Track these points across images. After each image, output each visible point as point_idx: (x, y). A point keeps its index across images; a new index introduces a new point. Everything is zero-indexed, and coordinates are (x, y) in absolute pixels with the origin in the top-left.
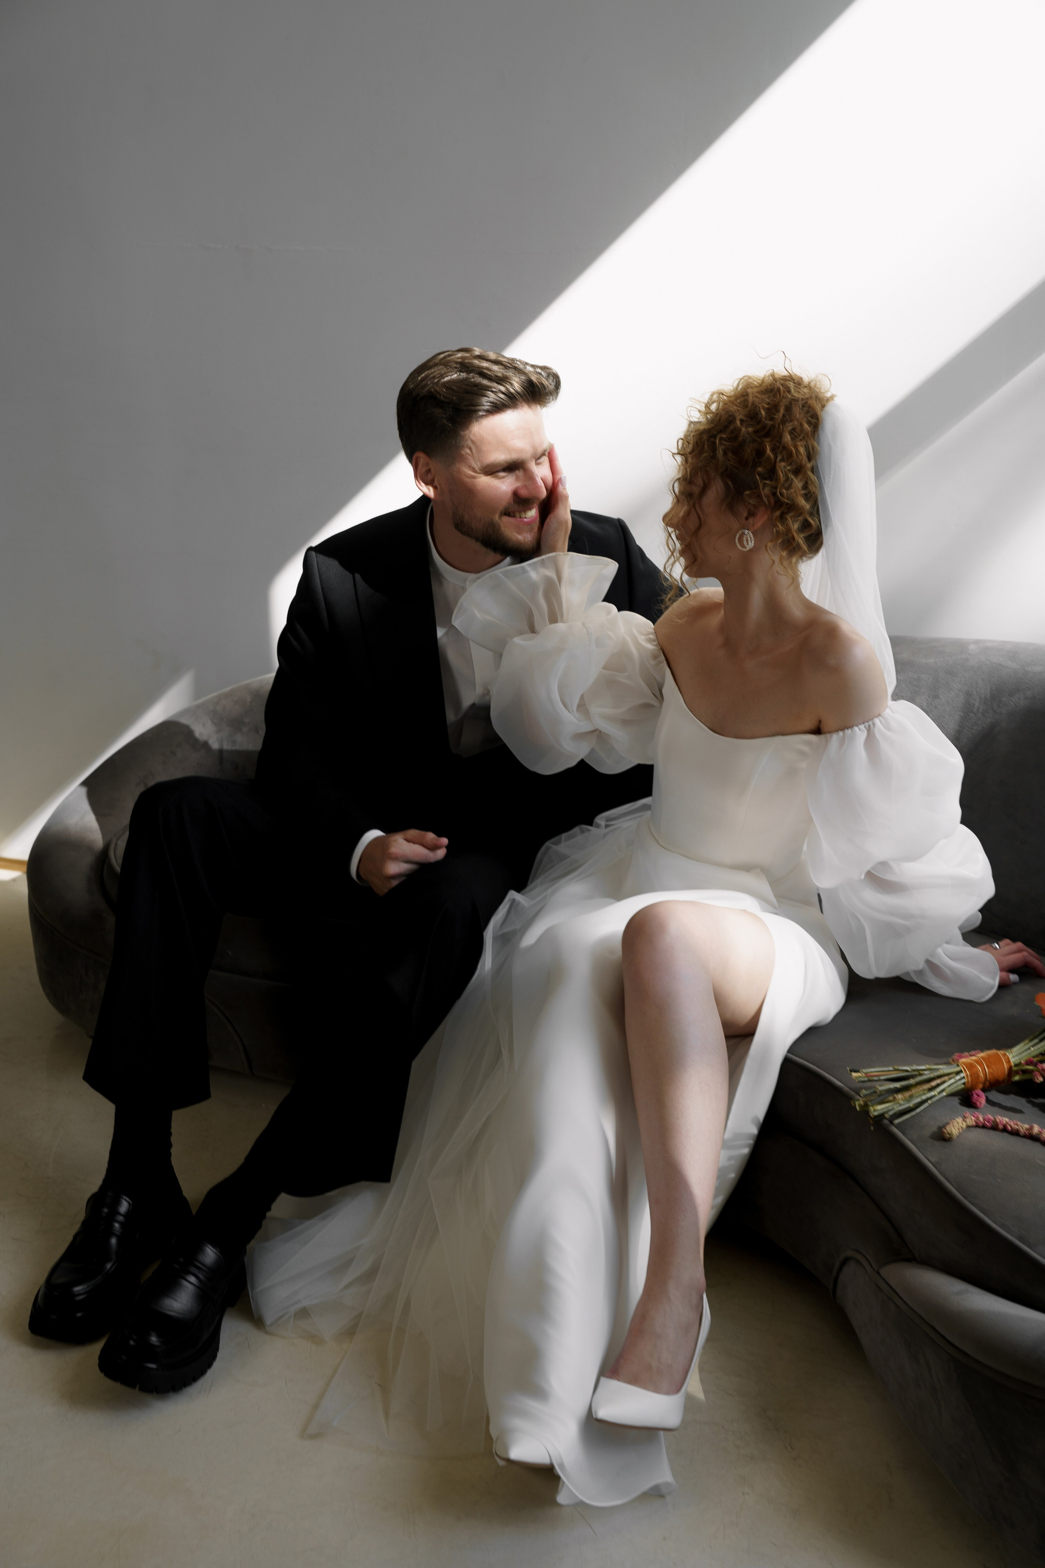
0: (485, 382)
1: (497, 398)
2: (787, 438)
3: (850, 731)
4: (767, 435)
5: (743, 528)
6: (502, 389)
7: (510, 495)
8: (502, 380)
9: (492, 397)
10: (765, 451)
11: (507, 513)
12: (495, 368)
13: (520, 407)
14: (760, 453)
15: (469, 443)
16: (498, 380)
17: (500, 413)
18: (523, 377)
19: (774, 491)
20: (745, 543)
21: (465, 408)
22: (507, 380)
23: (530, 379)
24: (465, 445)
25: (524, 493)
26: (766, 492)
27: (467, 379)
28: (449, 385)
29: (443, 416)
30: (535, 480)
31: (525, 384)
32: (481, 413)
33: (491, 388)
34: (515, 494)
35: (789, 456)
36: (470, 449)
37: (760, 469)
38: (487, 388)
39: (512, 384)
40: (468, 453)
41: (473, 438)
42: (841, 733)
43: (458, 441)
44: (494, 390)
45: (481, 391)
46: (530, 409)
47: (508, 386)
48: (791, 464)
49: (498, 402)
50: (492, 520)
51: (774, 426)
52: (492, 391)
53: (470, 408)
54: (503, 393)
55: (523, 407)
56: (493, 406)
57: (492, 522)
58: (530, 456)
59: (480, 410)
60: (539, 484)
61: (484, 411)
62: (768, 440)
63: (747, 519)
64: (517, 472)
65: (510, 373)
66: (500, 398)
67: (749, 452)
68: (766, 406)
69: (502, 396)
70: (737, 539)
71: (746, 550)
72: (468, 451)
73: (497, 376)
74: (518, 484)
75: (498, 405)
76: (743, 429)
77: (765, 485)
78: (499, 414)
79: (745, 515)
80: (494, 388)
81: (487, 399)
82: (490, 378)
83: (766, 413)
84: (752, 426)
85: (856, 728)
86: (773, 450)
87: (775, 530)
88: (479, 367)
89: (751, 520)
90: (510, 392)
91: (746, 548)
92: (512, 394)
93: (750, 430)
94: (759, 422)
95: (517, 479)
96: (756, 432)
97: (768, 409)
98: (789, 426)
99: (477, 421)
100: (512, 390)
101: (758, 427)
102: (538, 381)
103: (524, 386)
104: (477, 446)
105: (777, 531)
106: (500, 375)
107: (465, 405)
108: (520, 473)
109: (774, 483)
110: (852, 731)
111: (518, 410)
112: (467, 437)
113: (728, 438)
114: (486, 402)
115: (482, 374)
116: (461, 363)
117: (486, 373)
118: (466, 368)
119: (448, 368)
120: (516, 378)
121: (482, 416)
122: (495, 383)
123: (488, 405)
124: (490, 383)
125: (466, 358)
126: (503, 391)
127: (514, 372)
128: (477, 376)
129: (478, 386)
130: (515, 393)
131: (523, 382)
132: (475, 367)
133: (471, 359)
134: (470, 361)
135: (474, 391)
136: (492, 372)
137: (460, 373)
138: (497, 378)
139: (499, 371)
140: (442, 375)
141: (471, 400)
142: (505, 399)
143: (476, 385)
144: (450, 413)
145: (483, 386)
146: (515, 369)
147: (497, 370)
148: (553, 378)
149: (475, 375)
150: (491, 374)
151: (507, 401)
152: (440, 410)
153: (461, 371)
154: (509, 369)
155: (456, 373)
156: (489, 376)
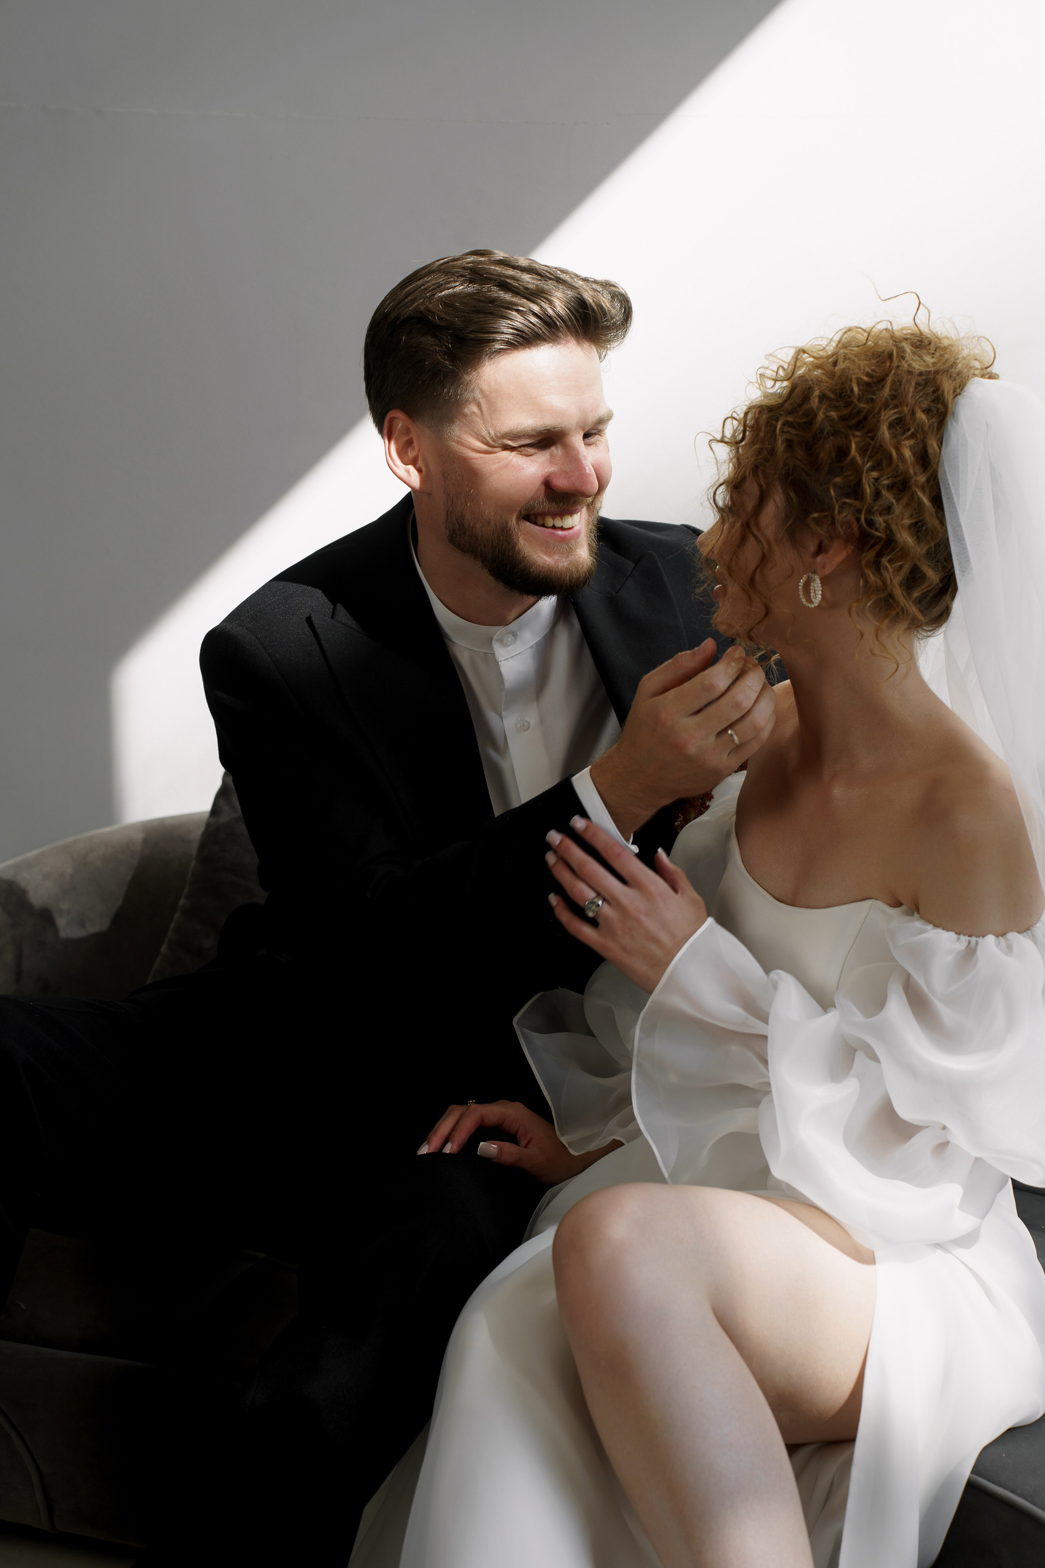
0: (508, 297)
1: (526, 323)
4: (858, 426)
5: (807, 569)
6: (536, 308)
7: (539, 482)
8: (535, 295)
9: (518, 321)
10: (848, 449)
11: (530, 515)
12: (526, 277)
13: (564, 342)
14: (842, 452)
15: (478, 395)
17: (529, 348)
18: (570, 293)
19: (858, 515)
21: (472, 336)
22: (545, 295)
23: (581, 296)
24: (471, 399)
25: (561, 483)
26: (843, 516)
27: (479, 292)
28: (448, 302)
29: (437, 349)
30: (581, 463)
31: (572, 304)
32: (498, 346)
33: (517, 305)
34: (547, 484)
35: (885, 463)
36: (479, 406)
37: (838, 480)
38: (510, 306)
39: (551, 303)
40: (474, 413)
41: (485, 387)
43: (459, 392)
44: (521, 308)
45: (500, 310)
46: (579, 348)
47: (544, 306)
48: (887, 476)
49: (526, 329)
50: (507, 523)
51: (869, 412)
52: (518, 311)
53: (481, 335)
54: (535, 315)
55: (567, 342)
56: (517, 335)
57: (506, 527)
58: (575, 425)
59: (494, 340)
60: (588, 471)
61: (503, 341)
62: (858, 433)
63: (813, 555)
64: (553, 448)
65: (549, 285)
66: (531, 323)
67: (826, 450)
68: (865, 378)
69: (533, 319)
70: (799, 587)
71: (813, 606)
72: (474, 409)
73: (527, 289)
74: (552, 469)
75: (527, 334)
76: (821, 415)
77: (843, 506)
78: (527, 349)
79: (813, 549)
80: (521, 306)
81: (509, 322)
82: (516, 292)
83: (859, 389)
84: (836, 408)
86: (860, 450)
87: (862, 580)
88: (500, 275)
89: (819, 559)
90: (547, 315)
92: (550, 317)
93: (833, 414)
94: (848, 404)
95: (552, 461)
97: (868, 384)
98: (892, 416)
99: (490, 358)
100: (551, 312)
101: (846, 412)
102: (593, 301)
103: (570, 307)
104: (491, 401)
105: (866, 584)
106: (531, 286)
107: (472, 331)
108: (557, 451)
109: (857, 504)
111: (559, 346)
112: (474, 385)
113: (799, 424)
114: (506, 329)
115: (504, 286)
116: (471, 269)
117: (510, 284)
118: (478, 276)
119: (449, 276)
120: (559, 294)
121: (499, 351)
122: (522, 300)
123: (510, 334)
124: (515, 300)
125: (481, 262)
126: (535, 311)
127: (556, 284)
128: (495, 288)
129: (496, 303)
130: (555, 318)
131: (569, 302)
132: (493, 274)
133: (486, 264)
134: (486, 267)
135: (489, 311)
136: (521, 283)
137: (470, 284)
138: (527, 292)
139: (533, 281)
140: (440, 287)
141: (484, 323)
142: (538, 325)
143: (493, 301)
144: (449, 344)
145: (503, 302)
146: (559, 280)
147: (529, 280)
148: (621, 302)
149: (492, 287)
150: (517, 286)
151: (540, 329)
152: (433, 339)
153: (471, 281)
154: (548, 280)
155: (462, 284)
156: (514, 289)
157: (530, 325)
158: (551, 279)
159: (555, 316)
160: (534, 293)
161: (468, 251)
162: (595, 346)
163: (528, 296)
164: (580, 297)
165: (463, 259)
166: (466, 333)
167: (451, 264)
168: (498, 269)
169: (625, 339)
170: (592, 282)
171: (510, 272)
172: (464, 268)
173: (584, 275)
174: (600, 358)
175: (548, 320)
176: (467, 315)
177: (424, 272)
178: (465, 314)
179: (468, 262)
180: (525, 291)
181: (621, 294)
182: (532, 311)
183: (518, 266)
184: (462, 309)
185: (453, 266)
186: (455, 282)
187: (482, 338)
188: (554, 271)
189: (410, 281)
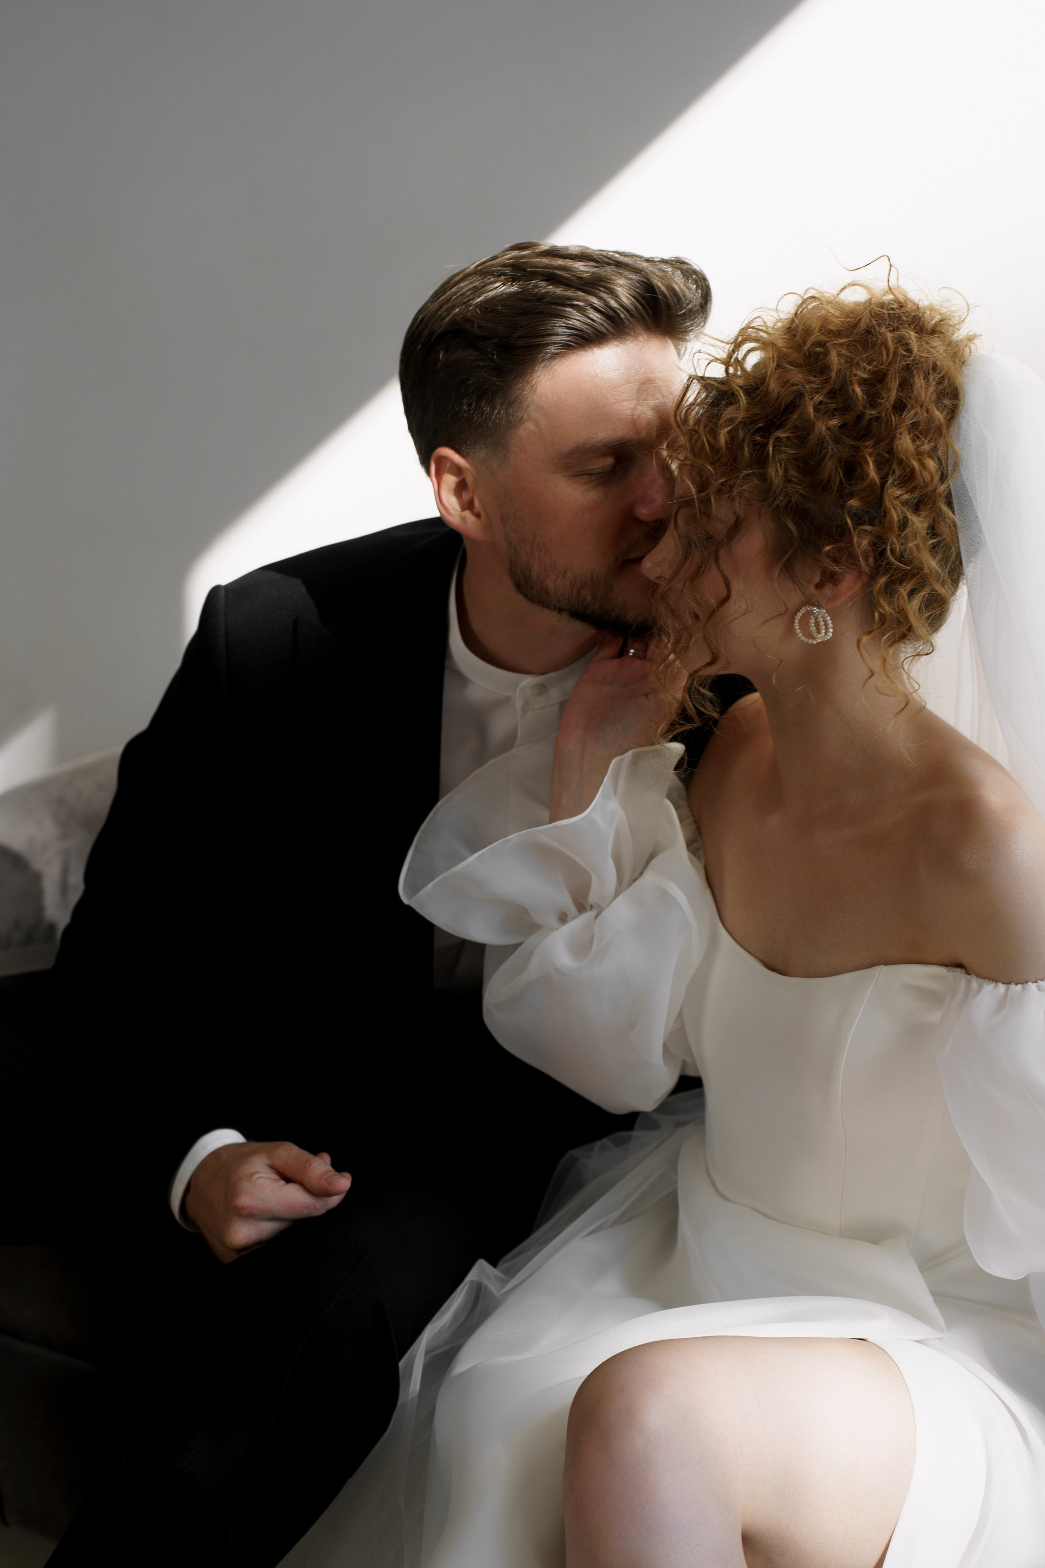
0: (559, 291)
1: (585, 319)
2: (905, 442)
3: (1019, 987)
4: (866, 435)
5: (810, 602)
6: (595, 301)
8: (592, 285)
9: (576, 319)
10: (862, 465)
12: (580, 266)
13: (632, 336)
14: (853, 469)
15: (534, 411)
16: (583, 285)
17: (590, 348)
18: (636, 279)
19: (879, 543)
20: (813, 628)
21: (520, 343)
22: (603, 284)
23: (647, 279)
24: (526, 417)
26: (862, 543)
27: (523, 291)
28: (489, 306)
29: (481, 364)
31: (638, 290)
32: (553, 351)
33: (572, 299)
35: (908, 479)
36: (536, 421)
38: (565, 302)
39: (613, 293)
40: (531, 429)
41: (541, 402)
42: (1002, 988)
43: (511, 411)
44: (577, 303)
46: (652, 344)
47: (604, 295)
48: (911, 491)
49: (585, 328)
52: (574, 307)
53: (532, 340)
54: (594, 308)
55: (637, 337)
56: (576, 335)
59: (547, 345)
61: (559, 344)
62: (868, 444)
63: (819, 586)
65: (608, 271)
66: (591, 319)
67: (830, 466)
69: (596, 316)
70: (797, 621)
71: (815, 643)
72: (531, 425)
73: (581, 278)
75: (587, 333)
77: (860, 535)
78: (589, 351)
79: (817, 579)
80: (577, 300)
81: (567, 322)
82: (567, 284)
85: (1032, 986)
86: (879, 466)
87: (876, 614)
89: (827, 591)
90: (609, 307)
91: (815, 639)
92: (612, 309)
96: (843, 427)
98: (909, 417)
99: (544, 364)
100: (613, 303)
102: (663, 284)
104: (549, 416)
105: (882, 616)
106: (585, 276)
107: (520, 337)
109: (877, 529)
110: (1024, 989)
111: (627, 343)
112: (528, 398)
114: (561, 330)
115: (552, 278)
116: (512, 266)
117: (560, 276)
118: (522, 272)
119: (488, 277)
120: (622, 281)
121: (554, 356)
122: (577, 292)
123: (565, 335)
124: (570, 293)
125: (523, 257)
126: (595, 305)
127: (615, 270)
128: (542, 284)
129: (545, 300)
130: (619, 309)
131: (634, 288)
132: (538, 267)
133: (531, 258)
134: (530, 260)
135: (537, 311)
136: (573, 273)
137: (513, 282)
138: (582, 282)
139: (587, 270)
140: (477, 291)
141: (532, 325)
142: (598, 320)
143: (541, 298)
144: (494, 355)
145: (553, 298)
146: (618, 264)
147: (582, 268)
148: (696, 282)
149: (539, 283)
150: (568, 277)
151: (602, 324)
152: (475, 353)
153: (514, 279)
154: (605, 265)
155: (504, 284)
156: (566, 281)
157: (589, 321)
158: (609, 264)
159: (618, 307)
160: (589, 283)
161: (508, 246)
162: (672, 340)
163: (582, 287)
164: (646, 281)
165: (503, 256)
166: (514, 340)
167: (488, 264)
168: (545, 261)
169: (706, 325)
170: (659, 261)
171: (560, 262)
172: (505, 266)
173: (647, 255)
174: (679, 354)
175: (611, 313)
176: (511, 318)
177: (458, 278)
178: (509, 319)
179: (508, 258)
180: (579, 282)
181: (695, 272)
182: (590, 305)
183: (568, 254)
184: (506, 313)
185: (492, 266)
186: (496, 282)
187: (534, 344)
188: (612, 255)
189: (444, 290)
